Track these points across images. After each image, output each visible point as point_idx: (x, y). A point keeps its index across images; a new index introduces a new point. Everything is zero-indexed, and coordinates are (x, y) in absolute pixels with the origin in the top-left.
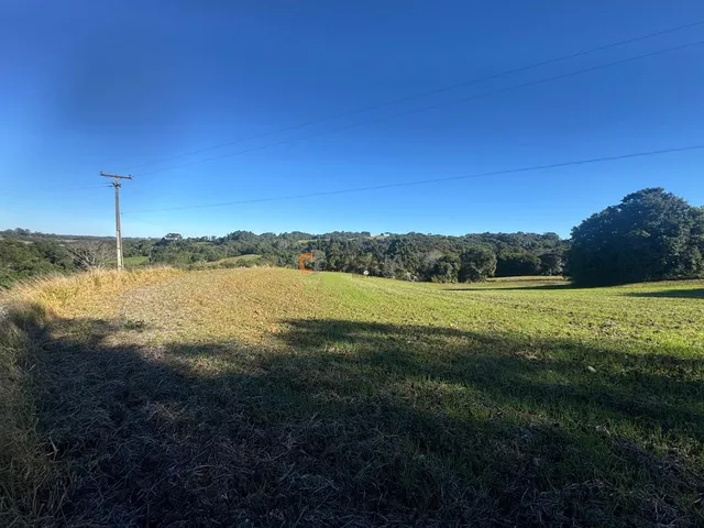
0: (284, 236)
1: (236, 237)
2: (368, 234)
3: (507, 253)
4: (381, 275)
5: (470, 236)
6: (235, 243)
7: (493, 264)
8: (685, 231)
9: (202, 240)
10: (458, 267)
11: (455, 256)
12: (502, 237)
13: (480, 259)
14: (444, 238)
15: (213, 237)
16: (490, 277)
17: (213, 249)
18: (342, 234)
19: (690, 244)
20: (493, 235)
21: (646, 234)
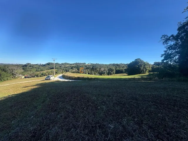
0: (62, 64)
1: (48, 64)
2: (85, 63)
3: (118, 69)
4: (91, 74)
5: (110, 64)
6: (48, 66)
7: (115, 71)
8: (143, 66)
9: (37, 65)
10: (107, 72)
11: (107, 69)
12: (117, 65)
13: (112, 70)
14: (104, 65)
15: (40, 64)
16: (114, 74)
17: (42, 67)
18: (78, 63)
19: (144, 68)
20: (115, 64)
21: (138, 66)
